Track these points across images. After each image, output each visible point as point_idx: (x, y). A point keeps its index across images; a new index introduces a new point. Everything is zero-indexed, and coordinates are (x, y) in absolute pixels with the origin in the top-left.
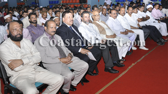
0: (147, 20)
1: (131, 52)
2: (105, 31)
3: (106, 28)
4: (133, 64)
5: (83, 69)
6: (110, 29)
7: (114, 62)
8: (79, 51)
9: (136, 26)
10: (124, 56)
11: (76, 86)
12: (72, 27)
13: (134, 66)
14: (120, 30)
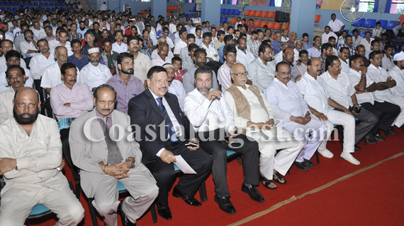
0: (387, 88)
1: (311, 163)
2: (249, 111)
3: (255, 105)
4: (294, 198)
5: (142, 196)
6: (265, 108)
7: (246, 185)
8: (159, 154)
9: (347, 104)
10: (283, 172)
11: (134, 222)
12: (164, 99)
13: (294, 202)
14: (292, 110)
